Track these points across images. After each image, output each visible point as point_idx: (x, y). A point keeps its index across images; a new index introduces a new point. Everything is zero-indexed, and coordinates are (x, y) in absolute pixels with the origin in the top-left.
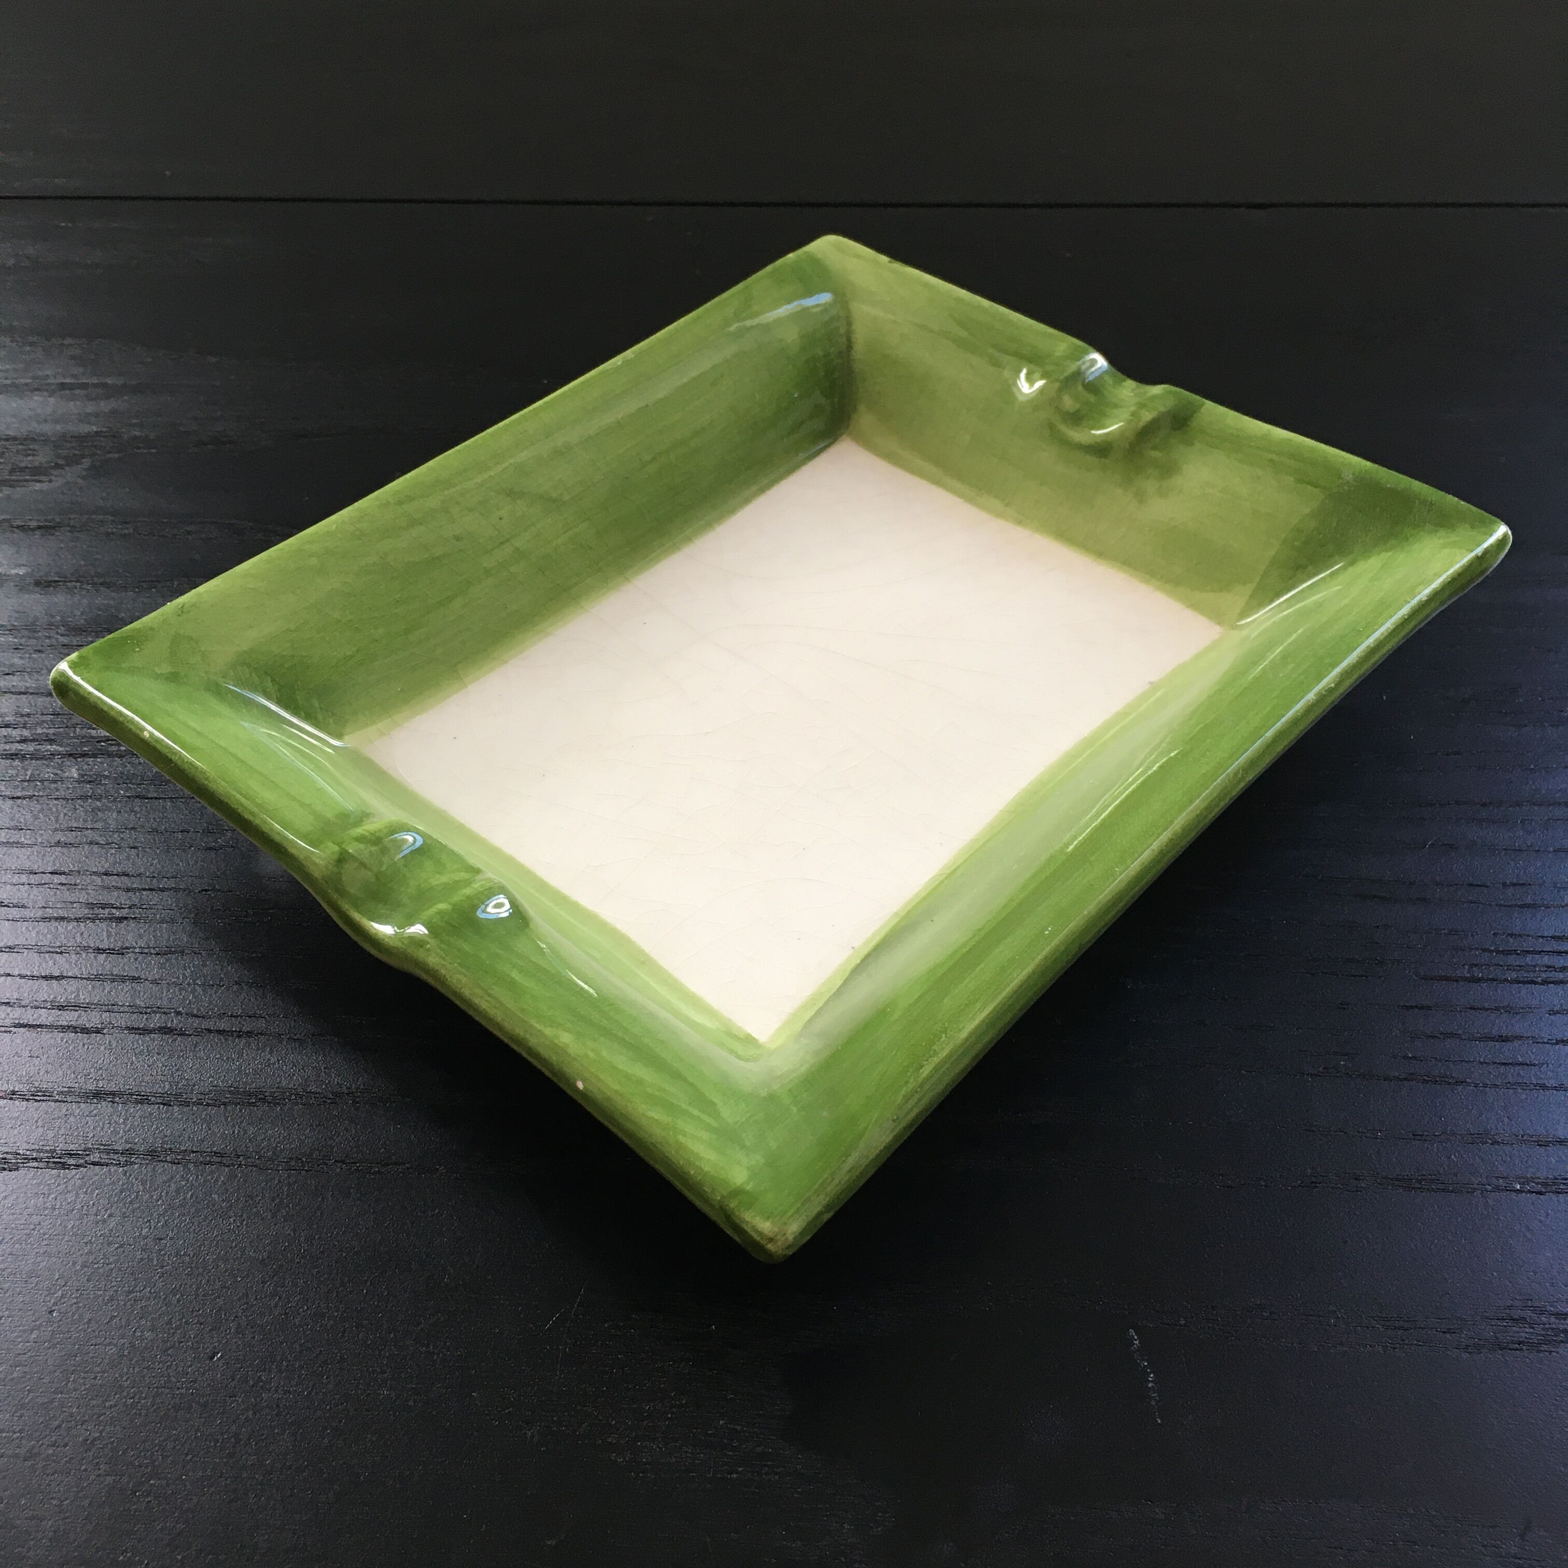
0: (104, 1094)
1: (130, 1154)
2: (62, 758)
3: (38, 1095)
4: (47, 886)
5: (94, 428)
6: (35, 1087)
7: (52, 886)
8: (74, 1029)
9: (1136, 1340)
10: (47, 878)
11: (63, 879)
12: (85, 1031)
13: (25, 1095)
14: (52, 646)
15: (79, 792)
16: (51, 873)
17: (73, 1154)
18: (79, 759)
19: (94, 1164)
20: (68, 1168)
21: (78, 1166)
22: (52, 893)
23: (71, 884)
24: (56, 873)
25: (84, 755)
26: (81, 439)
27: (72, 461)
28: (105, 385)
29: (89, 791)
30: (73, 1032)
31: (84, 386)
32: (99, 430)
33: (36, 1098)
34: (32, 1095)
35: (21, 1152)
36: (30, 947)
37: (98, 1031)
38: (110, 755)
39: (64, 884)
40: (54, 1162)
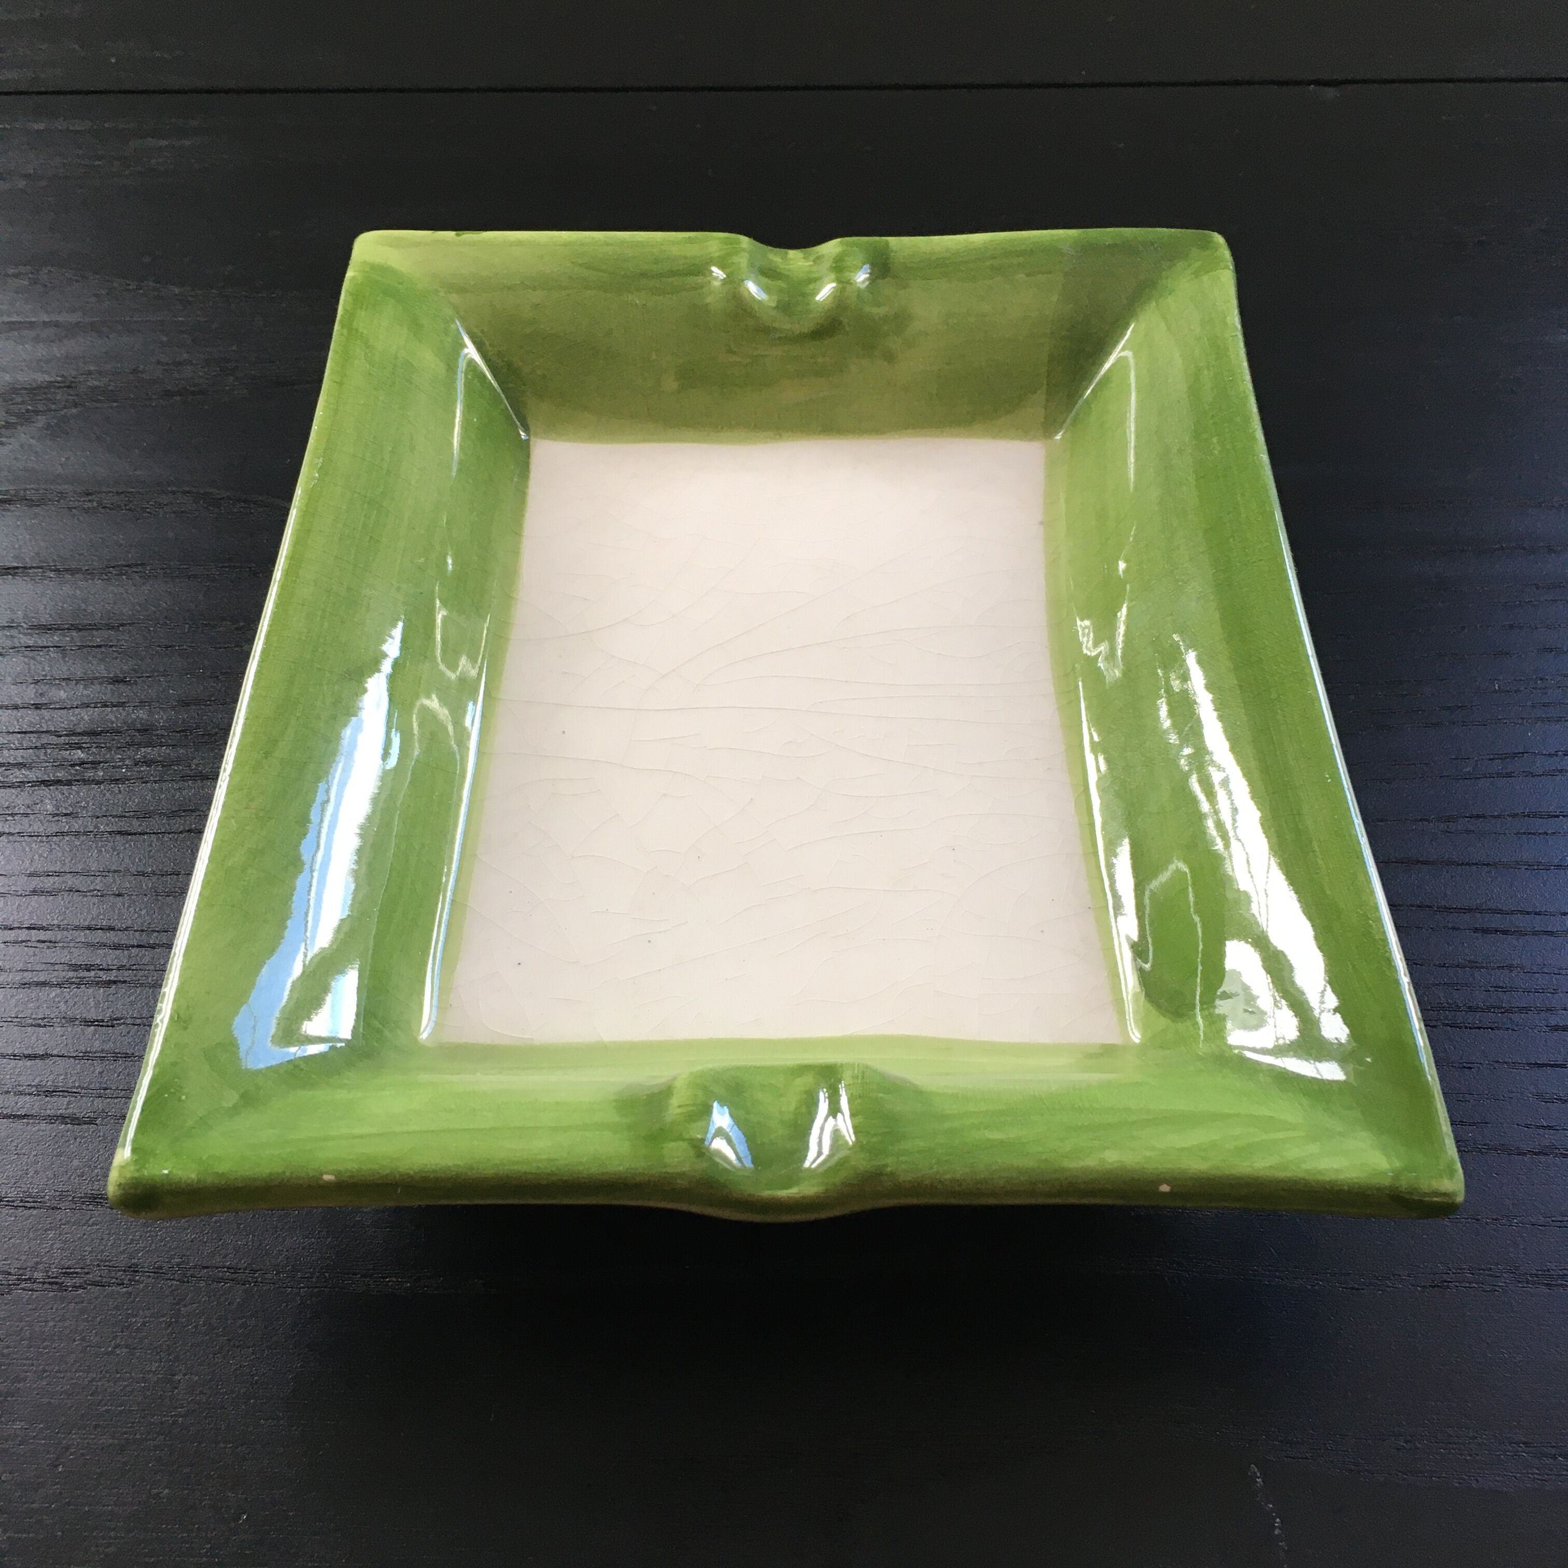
0: (100, 1198)
1: (134, 1271)
2: (32, 786)
3: (28, 1202)
4: (24, 944)
5: (48, 378)
6: (24, 1192)
7: (29, 944)
8: (63, 1119)
9: (1258, 1478)
10: (23, 935)
11: (43, 935)
12: (75, 1120)
13: (13, 1201)
14: (15, 648)
15: (54, 828)
16: (28, 928)
17: (72, 1273)
18: (51, 787)
19: (95, 1284)
20: (66, 1290)
21: (76, 1287)
22: (31, 953)
23: (50, 942)
24: (34, 928)
25: (58, 782)
26: (34, 391)
27: (26, 418)
28: (57, 325)
29: (65, 827)
30: (62, 1123)
31: (32, 325)
32: (52, 379)
33: (27, 1204)
34: (21, 1201)
35: (12, 1271)
36: (9, 1019)
37: (91, 1122)
38: (86, 782)
39: (44, 942)
40: (50, 1283)
